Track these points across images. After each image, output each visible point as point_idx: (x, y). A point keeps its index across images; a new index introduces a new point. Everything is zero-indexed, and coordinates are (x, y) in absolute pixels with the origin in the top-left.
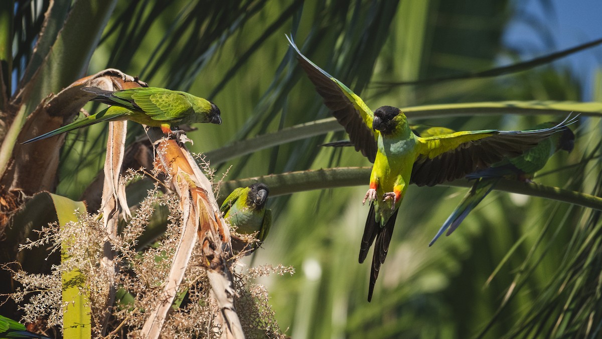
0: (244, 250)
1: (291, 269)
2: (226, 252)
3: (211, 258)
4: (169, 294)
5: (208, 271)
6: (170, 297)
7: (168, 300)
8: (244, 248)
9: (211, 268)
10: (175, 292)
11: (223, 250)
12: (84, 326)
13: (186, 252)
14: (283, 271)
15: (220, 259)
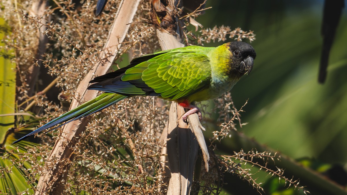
0: (200, 9)
1: (250, 35)
2: (179, 9)
3: (162, 14)
4: (110, 52)
5: (157, 30)
6: (111, 55)
7: (108, 58)
8: (201, 5)
9: (162, 26)
10: (116, 51)
11: (176, 6)
12: (8, 85)
13: (131, 5)
14: (241, 36)
15: (173, 17)
